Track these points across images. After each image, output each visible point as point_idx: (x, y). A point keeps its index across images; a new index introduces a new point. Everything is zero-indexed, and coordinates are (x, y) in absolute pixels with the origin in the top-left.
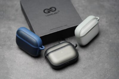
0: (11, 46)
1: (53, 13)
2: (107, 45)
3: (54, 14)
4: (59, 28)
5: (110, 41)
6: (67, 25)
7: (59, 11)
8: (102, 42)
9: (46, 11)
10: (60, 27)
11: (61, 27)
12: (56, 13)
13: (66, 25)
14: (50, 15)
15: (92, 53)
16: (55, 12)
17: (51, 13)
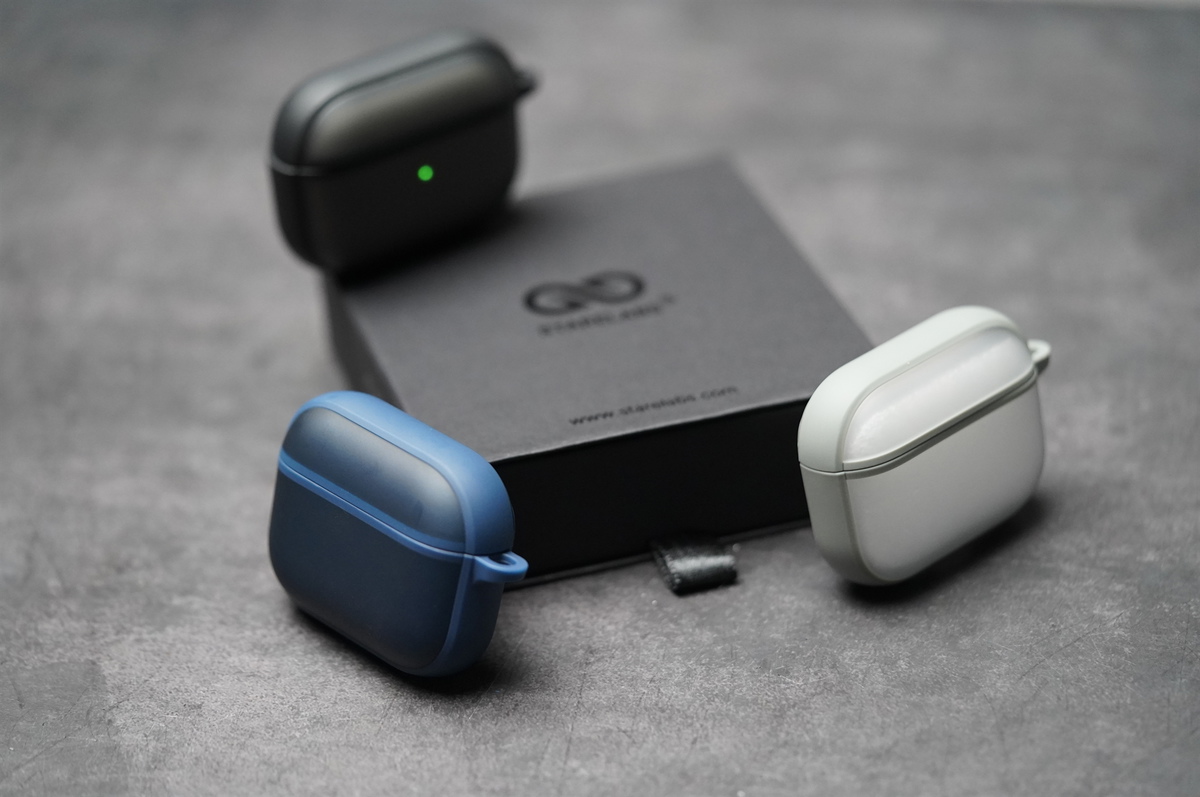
0: (177, 601)
1: (616, 310)
2: (1118, 587)
3: (626, 315)
4: (652, 412)
5: (1150, 556)
6: (732, 390)
7: (669, 299)
8: (1068, 568)
9: (543, 301)
10: (662, 404)
11: (677, 400)
12: (641, 312)
13: (722, 392)
14: (586, 322)
15: (965, 642)
16: (630, 306)
17: (595, 309)
